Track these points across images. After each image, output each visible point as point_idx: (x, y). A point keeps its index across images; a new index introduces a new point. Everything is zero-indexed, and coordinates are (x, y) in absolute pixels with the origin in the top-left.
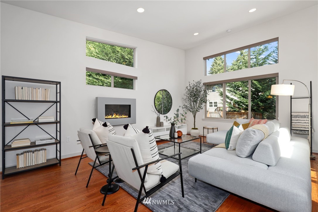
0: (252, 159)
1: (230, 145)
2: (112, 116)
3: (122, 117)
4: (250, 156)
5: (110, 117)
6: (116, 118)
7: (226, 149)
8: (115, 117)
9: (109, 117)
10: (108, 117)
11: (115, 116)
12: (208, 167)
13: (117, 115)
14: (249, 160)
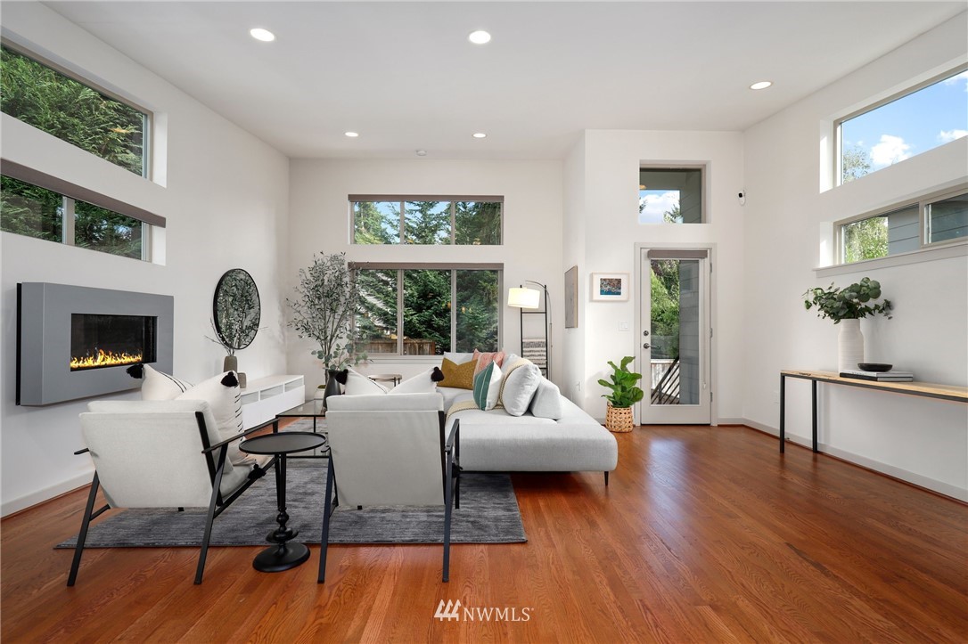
0: (533, 415)
1: (488, 401)
2: (96, 358)
3: (123, 361)
4: (529, 411)
5: (90, 362)
6: (106, 366)
7: (480, 411)
8: (103, 363)
9: (86, 364)
10: (84, 362)
11: (104, 360)
12: (488, 440)
13: (108, 354)
14: (529, 418)
